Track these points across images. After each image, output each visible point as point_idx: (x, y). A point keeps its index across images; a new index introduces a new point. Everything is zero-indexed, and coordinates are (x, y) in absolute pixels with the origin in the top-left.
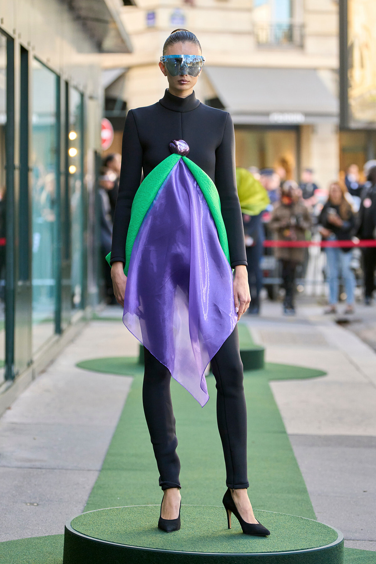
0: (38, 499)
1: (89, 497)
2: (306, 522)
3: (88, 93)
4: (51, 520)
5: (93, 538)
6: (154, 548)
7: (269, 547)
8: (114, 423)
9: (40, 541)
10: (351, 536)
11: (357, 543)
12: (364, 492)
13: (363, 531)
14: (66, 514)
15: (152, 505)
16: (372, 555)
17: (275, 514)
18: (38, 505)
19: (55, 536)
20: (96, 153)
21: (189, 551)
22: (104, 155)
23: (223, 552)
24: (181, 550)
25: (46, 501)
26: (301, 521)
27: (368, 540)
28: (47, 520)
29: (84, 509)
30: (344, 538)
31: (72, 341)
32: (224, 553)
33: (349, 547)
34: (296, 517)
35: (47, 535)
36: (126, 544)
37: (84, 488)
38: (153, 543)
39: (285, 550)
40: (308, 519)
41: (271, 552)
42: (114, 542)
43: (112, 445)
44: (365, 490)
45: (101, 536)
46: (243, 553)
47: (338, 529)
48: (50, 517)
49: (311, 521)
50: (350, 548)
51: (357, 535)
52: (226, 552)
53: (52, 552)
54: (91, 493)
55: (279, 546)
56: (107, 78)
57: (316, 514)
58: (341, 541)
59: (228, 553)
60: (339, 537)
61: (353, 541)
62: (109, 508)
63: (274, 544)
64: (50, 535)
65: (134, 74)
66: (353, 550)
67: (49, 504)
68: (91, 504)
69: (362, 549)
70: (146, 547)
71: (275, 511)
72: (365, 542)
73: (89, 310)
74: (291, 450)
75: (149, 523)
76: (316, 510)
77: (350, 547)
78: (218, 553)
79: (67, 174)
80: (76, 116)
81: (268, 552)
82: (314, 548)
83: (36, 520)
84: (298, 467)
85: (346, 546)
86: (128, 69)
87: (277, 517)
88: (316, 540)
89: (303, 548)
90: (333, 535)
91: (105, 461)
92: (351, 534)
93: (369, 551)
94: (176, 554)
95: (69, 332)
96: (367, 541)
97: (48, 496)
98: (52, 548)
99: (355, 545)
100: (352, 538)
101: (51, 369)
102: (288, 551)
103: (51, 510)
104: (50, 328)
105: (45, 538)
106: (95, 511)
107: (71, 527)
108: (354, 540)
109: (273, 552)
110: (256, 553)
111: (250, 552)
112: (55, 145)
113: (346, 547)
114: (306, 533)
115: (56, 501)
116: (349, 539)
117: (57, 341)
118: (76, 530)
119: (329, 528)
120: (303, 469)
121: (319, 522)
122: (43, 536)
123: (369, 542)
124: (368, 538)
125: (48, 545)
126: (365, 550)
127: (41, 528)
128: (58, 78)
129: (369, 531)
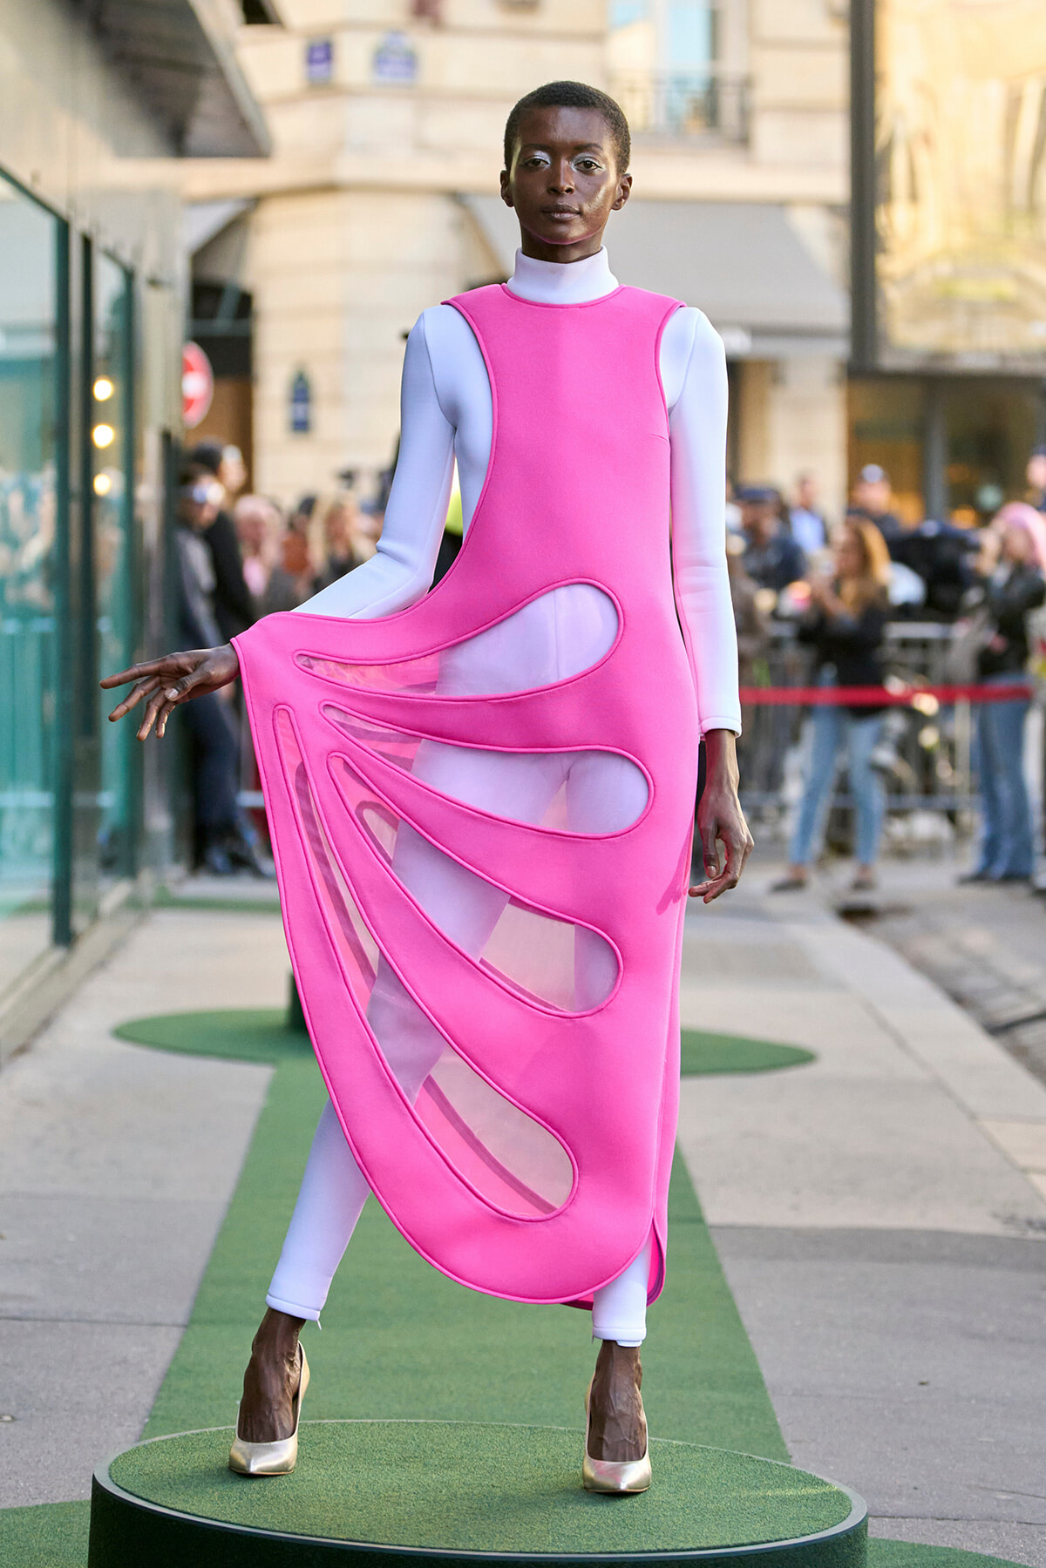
0: (13, 1404)
1: (157, 1398)
2: (763, 1469)
3: (144, 271)
4: (53, 1462)
5: (172, 1509)
6: (343, 1540)
7: (660, 1536)
8: (223, 1192)
9: (23, 1518)
10: (886, 1505)
11: (901, 1526)
12: (922, 1384)
13: (918, 1492)
14: (95, 1446)
15: (334, 1421)
16: (943, 1558)
17: (677, 1446)
18: (13, 1419)
19: (62, 1506)
20: (166, 437)
21: (440, 1546)
22: (191, 443)
23: (533, 1550)
24: (417, 1544)
25: (37, 1410)
26: (750, 1467)
27: (932, 1518)
28: (39, 1461)
29: (144, 1431)
30: (867, 1516)
31: (101, 965)
32: (536, 1553)
33: (880, 1537)
34: (734, 1455)
35: (40, 1502)
36: (265, 1527)
37: (143, 1373)
38: (339, 1526)
39: (705, 1546)
40: (768, 1460)
41: (666, 1551)
42: (232, 1521)
43: (217, 1254)
44: (924, 1380)
45: (194, 1505)
46: (588, 1553)
47: (851, 1487)
48: (49, 1453)
49: (778, 1465)
50: (884, 1538)
51: (901, 1504)
52: (541, 1550)
53: (56, 1550)
54: (160, 1390)
55: (689, 1534)
56: (197, 227)
57: (790, 1445)
58: (860, 1523)
59: (547, 1553)
60: (853, 1512)
61: (891, 1520)
62: (214, 1429)
63: (674, 1528)
64: (51, 1502)
65: (272, 216)
66: (891, 1544)
67: (44, 1418)
68: (163, 1418)
69: (916, 1542)
70: (319, 1534)
71: (674, 1439)
72: (923, 1523)
73: (147, 878)
74: (718, 1268)
75: (327, 1469)
76: (788, 1433)
77: (882, 1535)
78: (521, 1552)
79: (89, 497)
80: (112, 335)
81: (659, 1551)
82: (786, 1539)
83: (8, 1463)
84: (737, 1319)
85: (872, 1533)
86: (257, 201)
87: (683, 1455)
88: (790, 1518)
89: (756, 1540)
90: (838, 1503)
91: (198, 1300)
92: (887, 1500)
93: (936, 1548)
94: (404, 1556)
95: (93, 942)
96: (931, 1521)
97: (43, 1396)
98: (56, 1538)
99: (896, 1530)
100: (888, 1512)
101: (43, 1043)
102: (715, 1548)
103: (50, 1434)
104: (41, 928)
105: (35, 1511)
106: (174, 1435)
107: (108, 1479)
108: (894, 1517)
109: (673, 1551)
110: (626, 1552)
111: (608, 1550)
112: (53, 416)
113: (875, 1535)
114: (764, 1498)
115: (66, 1410)
116: (880, 1513)
117: (61, 965)
118: (125, 1487)
119: (826, 1484)
120: (750, 1321)
121: (800, 1469)
122: (31, 1505)
123: (935, 1521)
124: (932, 1510)
125: (45, 1530)
126: (924, 1543)
127: (25, 1483)
128: (63, 228)
129: (935, 1493)
